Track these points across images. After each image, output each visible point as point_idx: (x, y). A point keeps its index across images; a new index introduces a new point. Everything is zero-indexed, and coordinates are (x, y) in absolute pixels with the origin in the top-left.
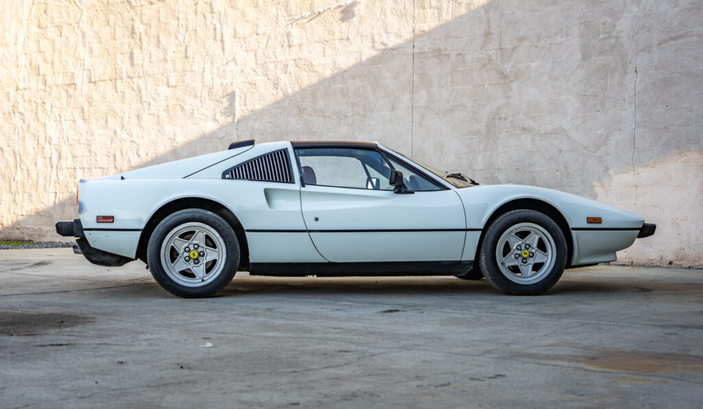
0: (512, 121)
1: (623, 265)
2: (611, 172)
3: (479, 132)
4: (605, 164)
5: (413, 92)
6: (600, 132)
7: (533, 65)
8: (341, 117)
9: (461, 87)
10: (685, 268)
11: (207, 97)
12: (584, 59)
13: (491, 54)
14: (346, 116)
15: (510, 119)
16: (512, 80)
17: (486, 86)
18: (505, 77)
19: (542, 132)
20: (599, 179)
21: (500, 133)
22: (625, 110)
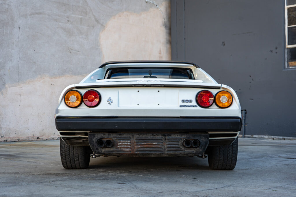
1: (14, 141)
2: (7, 86)
4: (3, 81)
10: (45, 140)
22: (14, 49)
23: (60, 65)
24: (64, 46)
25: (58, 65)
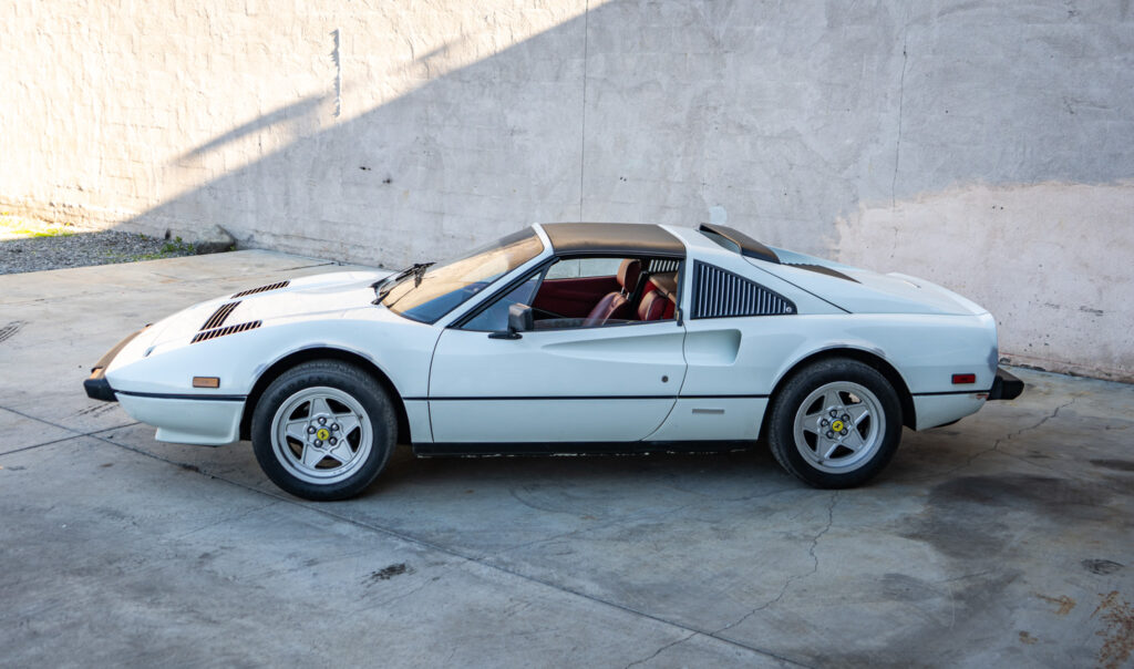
0: (725, 114)
2: (862, 204)
3: (677, 125)
4: (854, 192)
5: (585, 56)
6: (848, 141)
7: (758, 29)
8: (484, 83)
9: (653, 54)
11: (300, 36)
12: (831, 26)
13: (697, 6)
14: (492, 84)
15: (722, 110)
16: (725, 49)
17: (689, 55)
18: (717, 44)
19: (767, 134)
20: (844, 214)
21: (707, 130)
22: (886, 111)
23: (1029, 150)
24: (1050, 92)
25: (1021, 150)
